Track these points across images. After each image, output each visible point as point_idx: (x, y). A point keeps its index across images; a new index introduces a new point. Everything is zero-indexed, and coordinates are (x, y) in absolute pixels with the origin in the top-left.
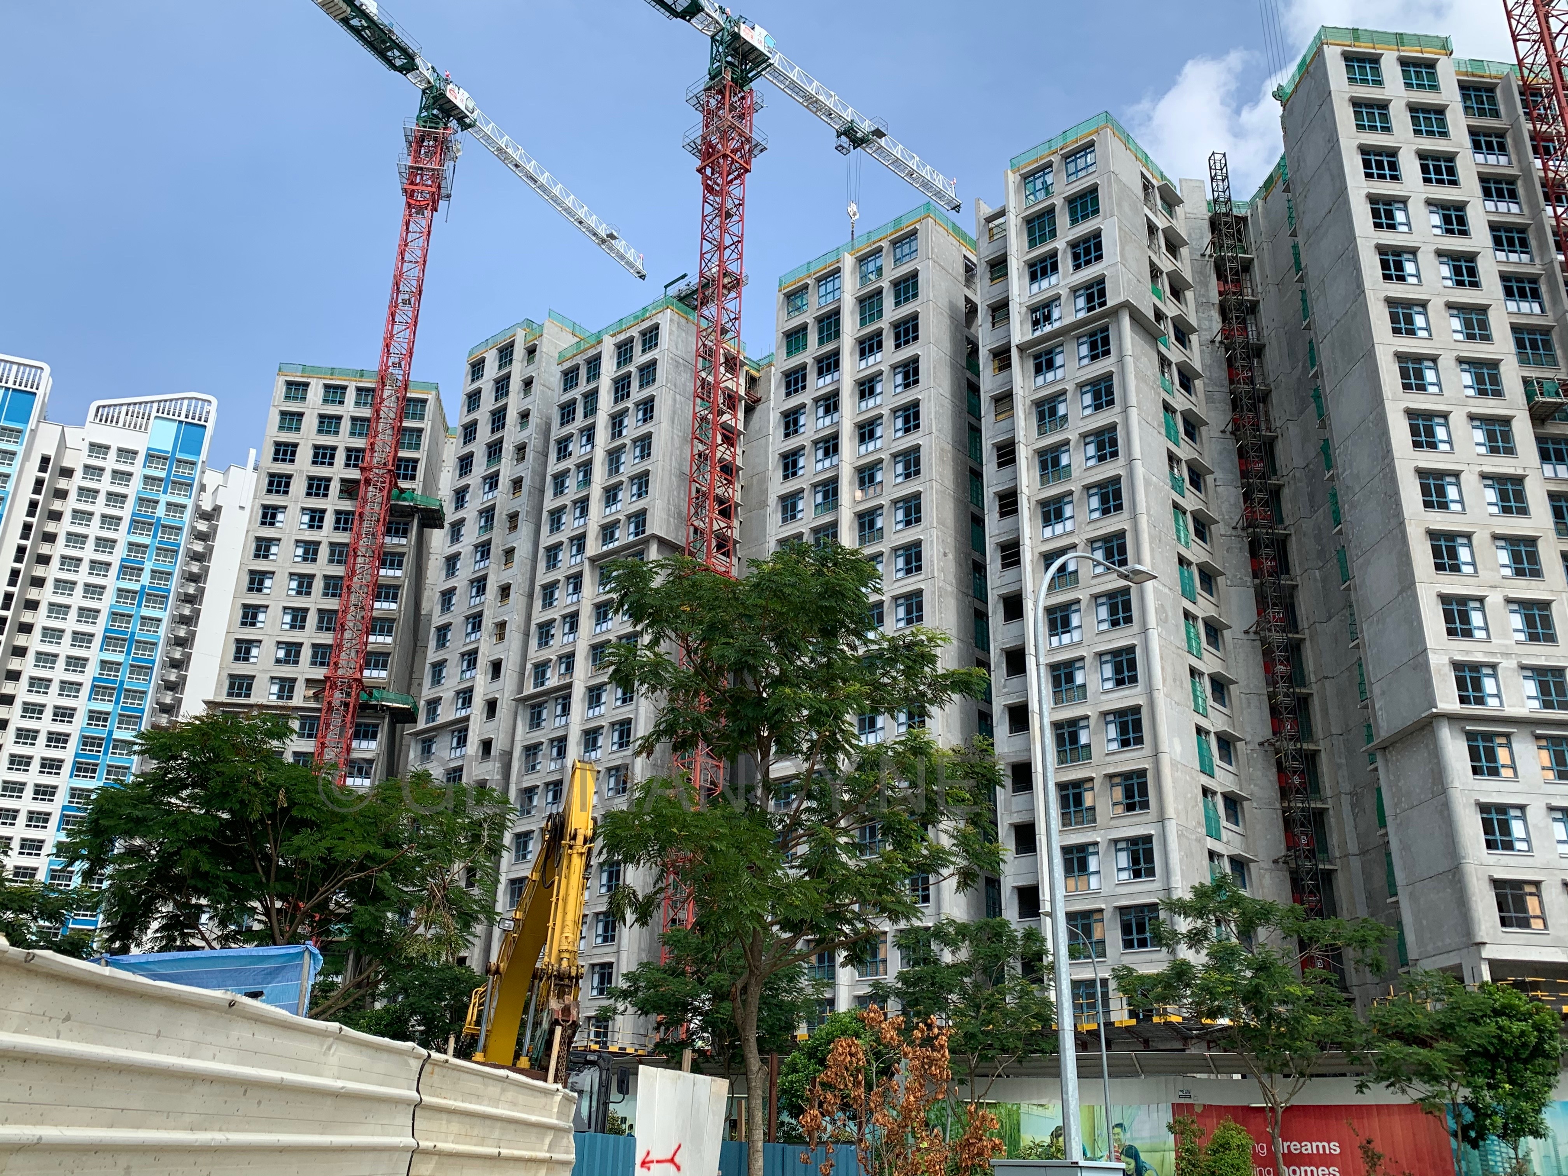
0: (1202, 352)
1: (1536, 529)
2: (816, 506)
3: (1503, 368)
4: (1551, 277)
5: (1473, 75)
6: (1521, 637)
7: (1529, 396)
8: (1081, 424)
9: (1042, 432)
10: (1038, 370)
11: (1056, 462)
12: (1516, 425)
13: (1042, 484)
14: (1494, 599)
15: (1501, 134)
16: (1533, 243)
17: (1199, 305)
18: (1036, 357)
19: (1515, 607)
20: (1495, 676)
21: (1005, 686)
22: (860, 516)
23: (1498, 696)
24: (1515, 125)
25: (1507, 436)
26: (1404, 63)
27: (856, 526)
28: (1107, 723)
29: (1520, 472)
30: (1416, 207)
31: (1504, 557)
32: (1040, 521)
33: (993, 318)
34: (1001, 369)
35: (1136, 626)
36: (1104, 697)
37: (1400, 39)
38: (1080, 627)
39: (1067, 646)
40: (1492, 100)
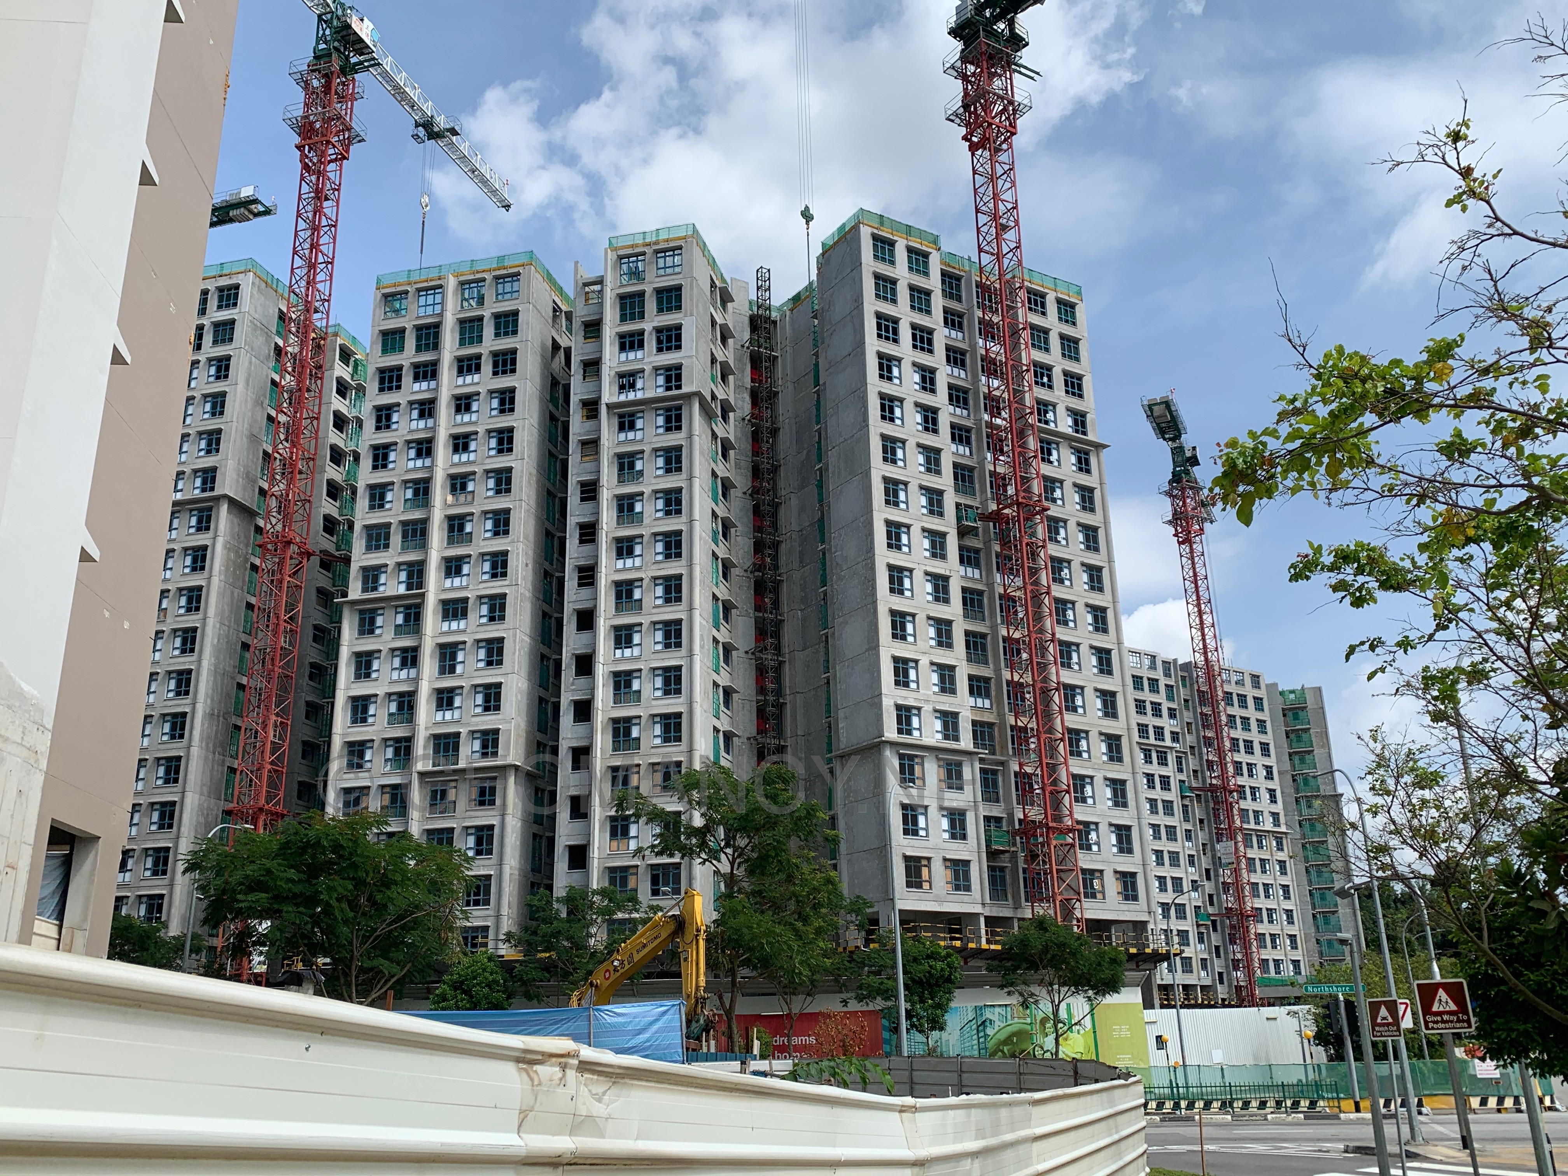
0: (735, 426)
1: (953, 614)
2: (406, 500)
3: (945, 496)
4: (979, 430)
5: (949, 266)
6: (936, 689)
7: (959, 519)
8: (654, 481)
9: (621, 481)
10: (622, 428)
11: (631, 508)
12: (948, 537)
13: (618, 524)
14: (924, 662)
15: (961, 316)
16: (971, 402)
17: (737, 387)
18: (621, 416)
19: (935, 668)
20: (919, 715)
21: (573, 684)
22: (450, 519)
23: (919, 729)
24: (970, 309)
25: (943, 546)
26: (910, 250)
27: (446, 526)
28: (655, 723)
29: (947, 573)
30: (906, 365)
31: (932, 632)
32: (614, 554)
33: (585, 372)
34: (588, 417)
35: (684, 651)
36: (654, 703)
37: (909, 230)
38: (640, 645)
39: (628, 659)
40: (958, 287)
